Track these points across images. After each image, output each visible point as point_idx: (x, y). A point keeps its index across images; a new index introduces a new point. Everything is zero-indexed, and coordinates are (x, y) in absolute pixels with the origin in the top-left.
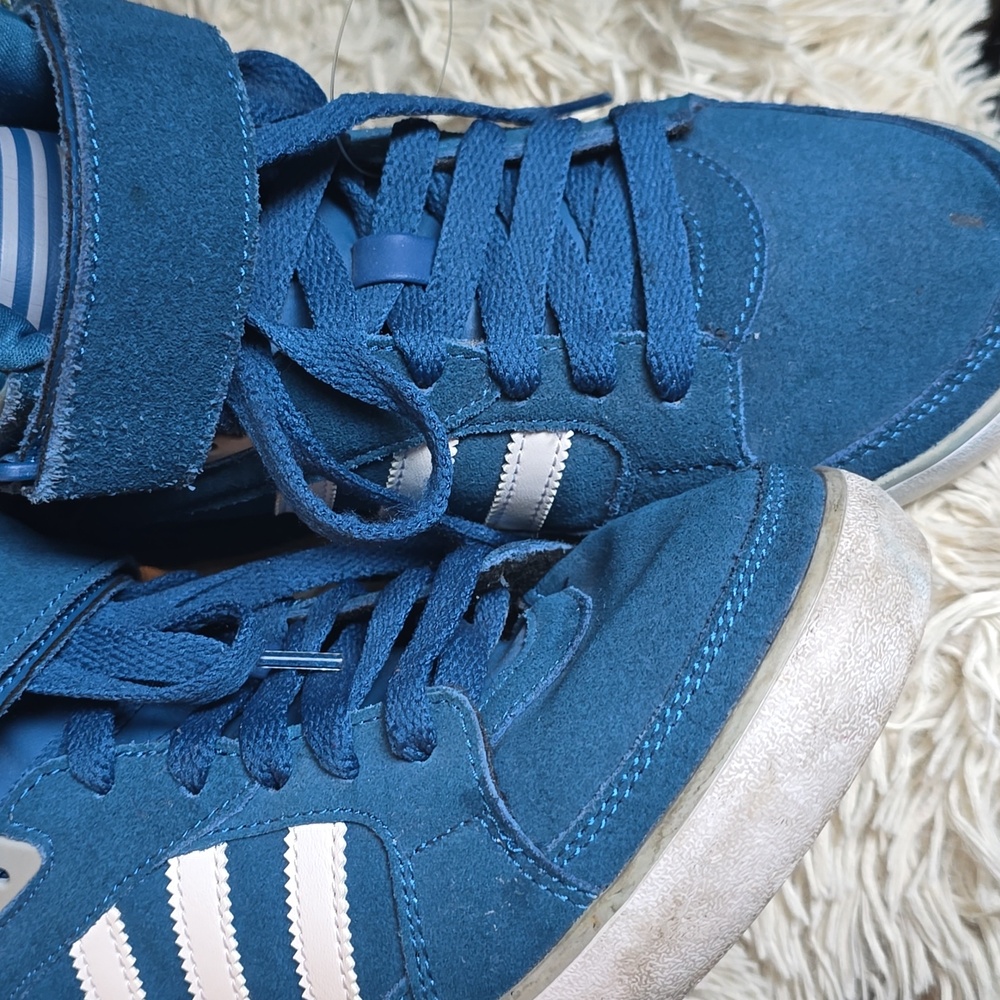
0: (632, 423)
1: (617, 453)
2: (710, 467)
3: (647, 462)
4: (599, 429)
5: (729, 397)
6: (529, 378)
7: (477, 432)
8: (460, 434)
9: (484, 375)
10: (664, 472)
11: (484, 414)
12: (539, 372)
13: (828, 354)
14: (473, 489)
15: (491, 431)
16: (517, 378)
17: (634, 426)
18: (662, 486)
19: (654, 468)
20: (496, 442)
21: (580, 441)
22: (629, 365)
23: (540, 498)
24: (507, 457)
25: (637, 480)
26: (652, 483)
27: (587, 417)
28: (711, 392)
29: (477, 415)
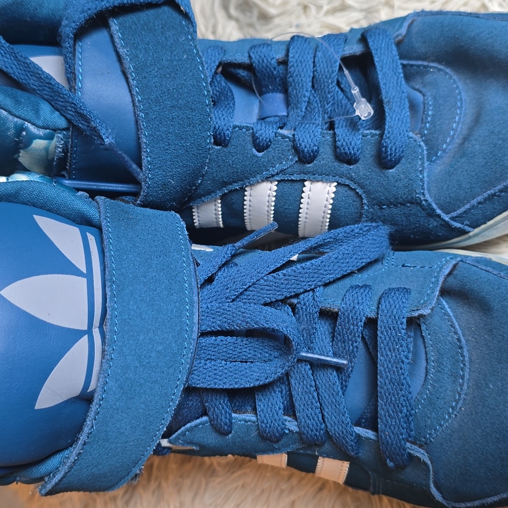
0: (368, 179)
1: (360, 196)
2: (408, 205)
3: (376, 201)
4: (351, 182)
5: (419, 166)
6: (312, 151)
7: (286, 179)
8: (278, 178)
9: (290, 148)
10: (385, 207)
11: (289, 169)
12: (318, 148)
13: (473, 146)
14: (287, 211)
15: (293, 179)
16: (306, 149)
17: (368, 181)
18: (385, 215)
19: (380, 204)
20: (297, 185)
21: (340, 188)
22: (367, 148)
23: (322, 219)
24: (303, 195)
25: (371, 212)
26: (379, 213)
27: (343, 175)
28: (409, 163)
29: (286, 169)
